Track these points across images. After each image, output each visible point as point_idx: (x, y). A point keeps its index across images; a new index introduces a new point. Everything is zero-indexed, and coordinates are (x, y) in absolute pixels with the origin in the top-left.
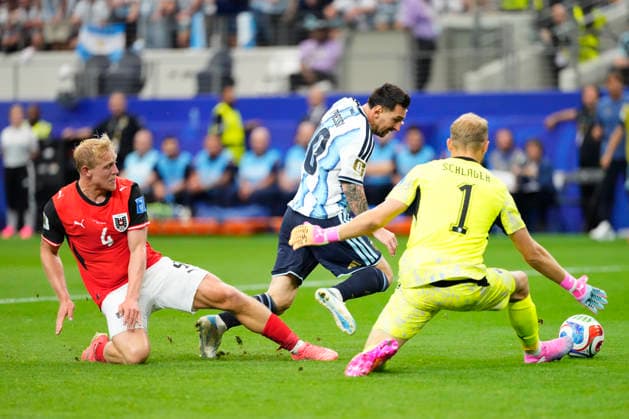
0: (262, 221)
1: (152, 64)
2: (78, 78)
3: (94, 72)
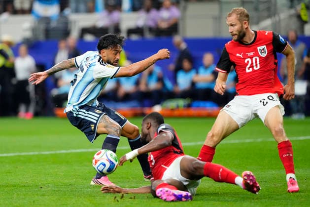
0: (138, 110)
1: (75, 22)
2: (34, 30)
3: (42, 27)
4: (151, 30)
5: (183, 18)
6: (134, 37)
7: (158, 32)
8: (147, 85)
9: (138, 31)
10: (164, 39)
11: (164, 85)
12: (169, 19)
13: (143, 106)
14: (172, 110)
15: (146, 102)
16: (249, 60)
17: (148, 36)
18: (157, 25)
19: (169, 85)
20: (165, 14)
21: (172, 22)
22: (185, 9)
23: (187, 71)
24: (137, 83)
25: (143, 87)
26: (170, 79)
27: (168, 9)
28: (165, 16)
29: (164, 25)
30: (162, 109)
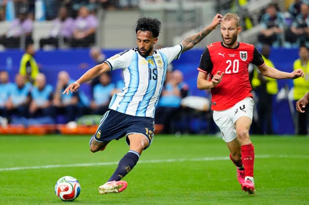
4: (66, 40)
5: (101, 27)
6: (48, 48)
7: (74, 42)
8: (61, 100)
9: (52, 41)
10: (79, 50)
11: (79, 100)
12: (86, 29)
13: (57, 122)
14: (89, 126)
15: (61, 118)
16: (230, 61)
17: (63, 47)
18: (72, 35)
19: (85, 99)
20: (81, 23)
21: (89, 32)
22: (103, 18)
23: (105, 85)
24: (51, 98)
25: (56, 102)
26: (86, 94)
27: (85, 17)
28: (82, 25)
29: (80, 36)
30: (78, 127)
